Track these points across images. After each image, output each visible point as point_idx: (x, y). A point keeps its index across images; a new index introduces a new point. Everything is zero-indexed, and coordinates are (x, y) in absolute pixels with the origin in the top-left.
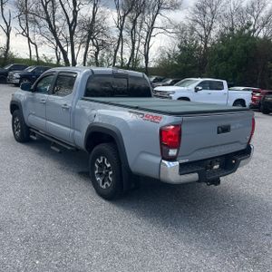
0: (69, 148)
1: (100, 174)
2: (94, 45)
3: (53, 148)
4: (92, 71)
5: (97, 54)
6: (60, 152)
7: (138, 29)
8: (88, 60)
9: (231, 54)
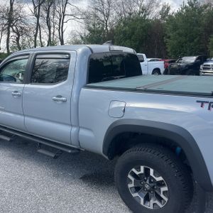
0: (70, 151)
1: (137, 189)
2: (14, 31)
3: (40, 151)
4: (91, 49)
5: (18, 39)
6: (55, 157)
7: (51, 16)
8: (10, 45)
9: (133, 33)
